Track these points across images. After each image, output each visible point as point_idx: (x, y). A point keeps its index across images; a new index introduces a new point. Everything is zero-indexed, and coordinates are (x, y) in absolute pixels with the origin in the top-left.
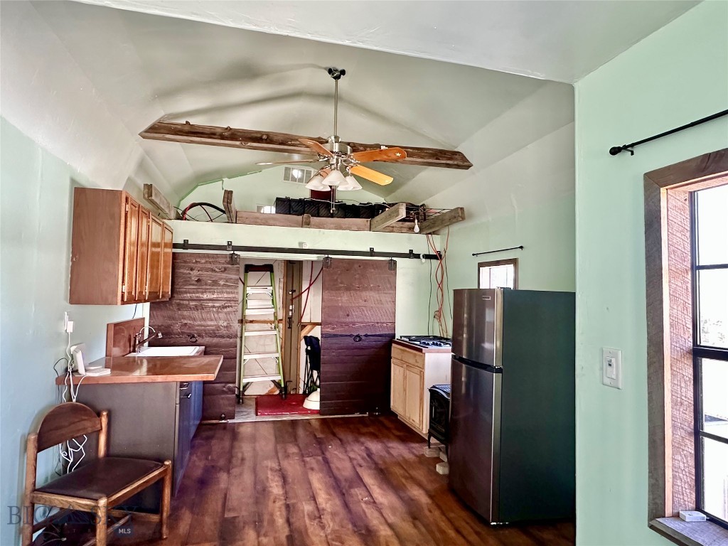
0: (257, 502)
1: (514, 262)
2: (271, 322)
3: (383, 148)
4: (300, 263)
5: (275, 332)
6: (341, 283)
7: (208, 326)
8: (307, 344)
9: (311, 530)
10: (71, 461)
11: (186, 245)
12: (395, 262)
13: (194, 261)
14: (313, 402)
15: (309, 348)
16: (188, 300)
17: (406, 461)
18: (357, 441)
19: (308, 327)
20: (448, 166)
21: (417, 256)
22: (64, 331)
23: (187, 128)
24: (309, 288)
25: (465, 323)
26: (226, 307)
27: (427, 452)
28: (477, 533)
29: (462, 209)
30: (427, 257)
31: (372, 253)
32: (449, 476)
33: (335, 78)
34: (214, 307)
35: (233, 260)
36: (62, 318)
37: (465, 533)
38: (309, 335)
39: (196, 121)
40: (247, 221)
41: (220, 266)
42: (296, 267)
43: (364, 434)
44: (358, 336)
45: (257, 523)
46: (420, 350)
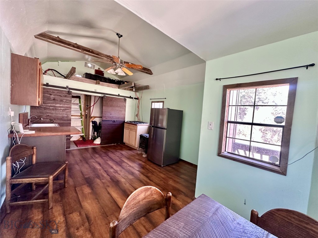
0: (94, 171)
1: (163, 102)
2: (79, 116)
3: (130, 64)
4: (90, 96)
5: (82, 119)
6: (109, 104)
7: (59, 116)
8: (93, 123)
9: (116, 176)
10: (18, 167)
11: (47, 85)
12: (126, 99)
13: (52, 92)
14: (98, 141)
15: (93, 125)
16: (49, 106)
17: (134, 155)
18: (116, 151)
19: (93, 118)
20: (147, 73)
21: (132, 98)
22: (9, 116)
23: (58, 39)
24: (94, 105)
25: (153, 119)
26: (66, 110)
27: (139, 152)
28: (159, 169)
29: (149, 86)
30: (135, 98)
31: (119, 95)
32: (147, 157)
33: (119, 37)
34: (61, 109)
35: (69, 93)
36: (9, 110)
37: (156, 169)
38: (94, 120)
39: (62, 37)
40: (75, 80)
41: (64, 95)
42: (89, 97)
43: (118, 149)
44: (114, 121)
45: (98, 177)
46: (136, 125)
